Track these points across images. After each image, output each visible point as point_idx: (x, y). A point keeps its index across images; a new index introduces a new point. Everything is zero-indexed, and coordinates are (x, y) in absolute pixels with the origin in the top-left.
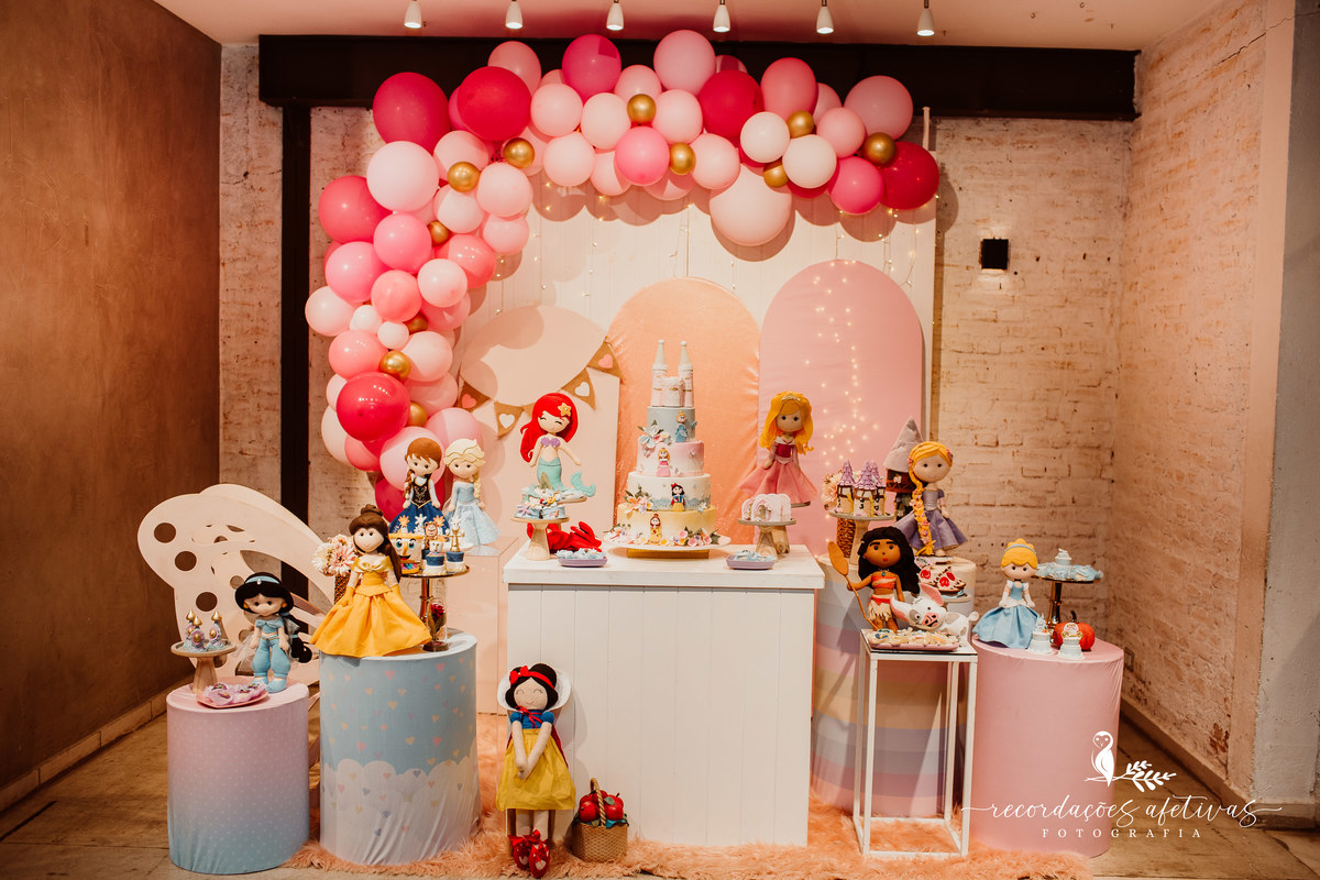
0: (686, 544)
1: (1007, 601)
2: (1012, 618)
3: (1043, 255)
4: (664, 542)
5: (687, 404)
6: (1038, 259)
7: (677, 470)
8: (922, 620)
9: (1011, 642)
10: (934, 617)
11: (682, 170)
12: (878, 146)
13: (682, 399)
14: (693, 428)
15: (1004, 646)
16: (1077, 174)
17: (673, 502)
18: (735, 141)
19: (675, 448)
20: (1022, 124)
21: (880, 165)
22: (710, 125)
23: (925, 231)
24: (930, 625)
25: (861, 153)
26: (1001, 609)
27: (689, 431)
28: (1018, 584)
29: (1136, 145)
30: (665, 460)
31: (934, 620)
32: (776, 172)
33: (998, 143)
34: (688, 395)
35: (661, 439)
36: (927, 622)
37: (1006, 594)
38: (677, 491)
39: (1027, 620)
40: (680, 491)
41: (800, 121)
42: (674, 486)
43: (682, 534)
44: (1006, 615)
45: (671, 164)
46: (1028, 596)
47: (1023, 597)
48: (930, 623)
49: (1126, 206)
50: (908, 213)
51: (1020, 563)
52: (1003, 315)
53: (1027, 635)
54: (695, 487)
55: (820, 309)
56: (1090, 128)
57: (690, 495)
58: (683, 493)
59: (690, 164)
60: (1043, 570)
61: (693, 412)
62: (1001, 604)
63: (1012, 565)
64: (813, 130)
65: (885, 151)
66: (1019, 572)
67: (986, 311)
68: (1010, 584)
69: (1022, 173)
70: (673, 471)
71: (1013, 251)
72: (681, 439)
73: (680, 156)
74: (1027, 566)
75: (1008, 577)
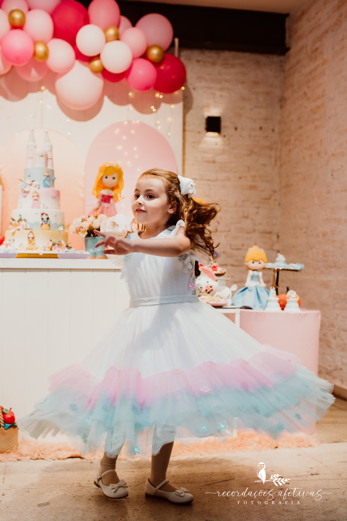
0: (51, 249)
1: (249, 283)
2: (254, 293)
3: (239, 126)
4: (37, 248)
5: (50, 167)
6: (236, 129)
7: (44, 205)
8: (203, 290)
9: (255, 306)
10: (211, 287)
11: (41, 58)
12: (155, 53)
13: (46, 164)
14: (53, 181)
15: (251, 308)
16: (256, 83)
17: (42, 224)
18: (73, 43)
19: (43, 191)
20: (227, 54)
21: (156, 64)
22: (57, 34)
23: (177, 108)
24: (209, 293)
25: (145, 56)
26: (246, 288)
27: (51, 182)
28: (255, 272)
29: (287, 67)
30: (37, 198)
31: (211, 289)
32: (96, 63)
33: (214, 64)
34: (49, 161)
35: (33, 186)
36: (206, 290)
37: (249, 279)
38: (45, 217)
39: (263, 294)
40: (46, 217)
41: (111, 32)
42: (42, 214)
43: (48, 243)
44: (250, 291)
45: (35, 54)
46: (262, 280)
47: (259, 281)
48: (208, 291)
49: (282, 100)
50: (168, 96)
51: (257, 259)
52: (219, 159)
53: (264, 301)
54: (56, 216)
55: (119, 148)
56: (262, 58)
57: (52, 220)
58: (48, 219)
59: (46, 55)
60: (269, 265)
61: (53, 171)
62: (246, 285)
63: (252, 261)
64: (118, 38)
65: (158, 55)
66: (256, 265)
67: (209, 156)
68: (251, 273)
69: (226, 81)
70: (41, 205)
71: (223, 124)
72: (46, 186)
73: (40, 49)
74: (261, 261)
75: (249, 269)
